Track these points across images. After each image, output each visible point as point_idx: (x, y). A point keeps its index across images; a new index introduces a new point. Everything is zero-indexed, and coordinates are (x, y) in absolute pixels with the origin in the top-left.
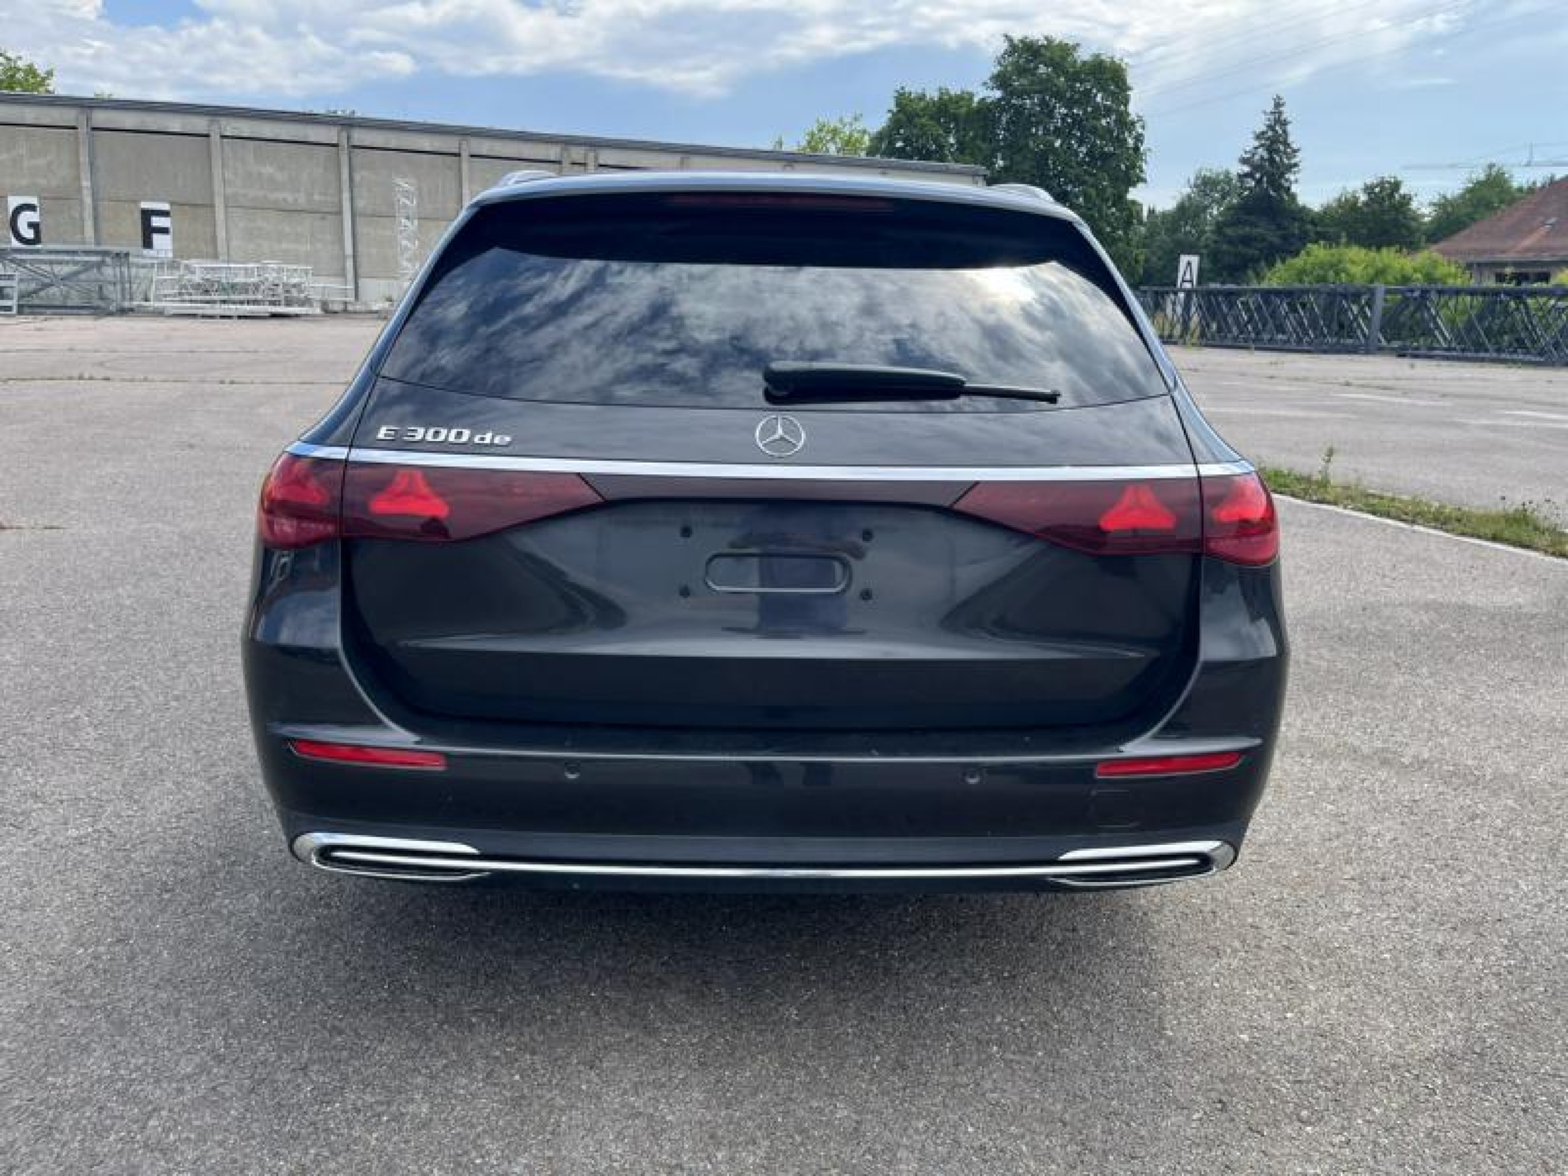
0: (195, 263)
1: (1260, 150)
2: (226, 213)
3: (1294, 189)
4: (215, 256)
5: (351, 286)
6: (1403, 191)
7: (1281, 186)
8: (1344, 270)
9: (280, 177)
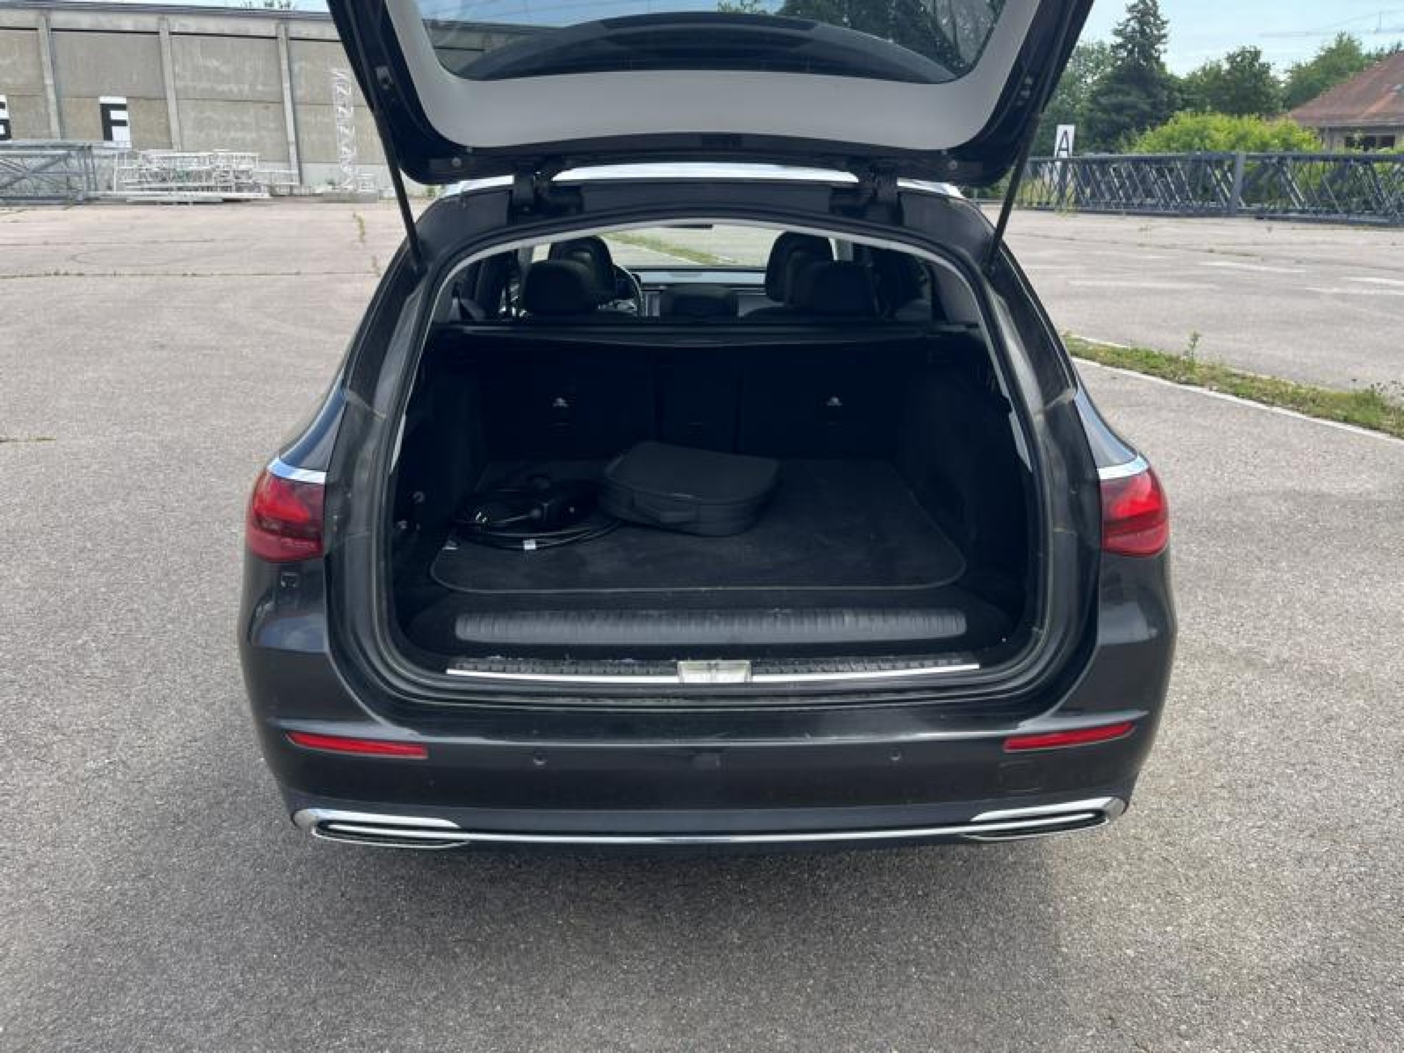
0: (154, 154)
1: (1132, 23)
2: (178, 105)
3: (1163, 58)
4: (170, 146)
5: (295, 171)
6: (1262, 60)
7: (1151, 55)
8: (1208, 137)
9: (224, 69)
